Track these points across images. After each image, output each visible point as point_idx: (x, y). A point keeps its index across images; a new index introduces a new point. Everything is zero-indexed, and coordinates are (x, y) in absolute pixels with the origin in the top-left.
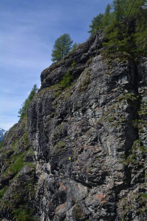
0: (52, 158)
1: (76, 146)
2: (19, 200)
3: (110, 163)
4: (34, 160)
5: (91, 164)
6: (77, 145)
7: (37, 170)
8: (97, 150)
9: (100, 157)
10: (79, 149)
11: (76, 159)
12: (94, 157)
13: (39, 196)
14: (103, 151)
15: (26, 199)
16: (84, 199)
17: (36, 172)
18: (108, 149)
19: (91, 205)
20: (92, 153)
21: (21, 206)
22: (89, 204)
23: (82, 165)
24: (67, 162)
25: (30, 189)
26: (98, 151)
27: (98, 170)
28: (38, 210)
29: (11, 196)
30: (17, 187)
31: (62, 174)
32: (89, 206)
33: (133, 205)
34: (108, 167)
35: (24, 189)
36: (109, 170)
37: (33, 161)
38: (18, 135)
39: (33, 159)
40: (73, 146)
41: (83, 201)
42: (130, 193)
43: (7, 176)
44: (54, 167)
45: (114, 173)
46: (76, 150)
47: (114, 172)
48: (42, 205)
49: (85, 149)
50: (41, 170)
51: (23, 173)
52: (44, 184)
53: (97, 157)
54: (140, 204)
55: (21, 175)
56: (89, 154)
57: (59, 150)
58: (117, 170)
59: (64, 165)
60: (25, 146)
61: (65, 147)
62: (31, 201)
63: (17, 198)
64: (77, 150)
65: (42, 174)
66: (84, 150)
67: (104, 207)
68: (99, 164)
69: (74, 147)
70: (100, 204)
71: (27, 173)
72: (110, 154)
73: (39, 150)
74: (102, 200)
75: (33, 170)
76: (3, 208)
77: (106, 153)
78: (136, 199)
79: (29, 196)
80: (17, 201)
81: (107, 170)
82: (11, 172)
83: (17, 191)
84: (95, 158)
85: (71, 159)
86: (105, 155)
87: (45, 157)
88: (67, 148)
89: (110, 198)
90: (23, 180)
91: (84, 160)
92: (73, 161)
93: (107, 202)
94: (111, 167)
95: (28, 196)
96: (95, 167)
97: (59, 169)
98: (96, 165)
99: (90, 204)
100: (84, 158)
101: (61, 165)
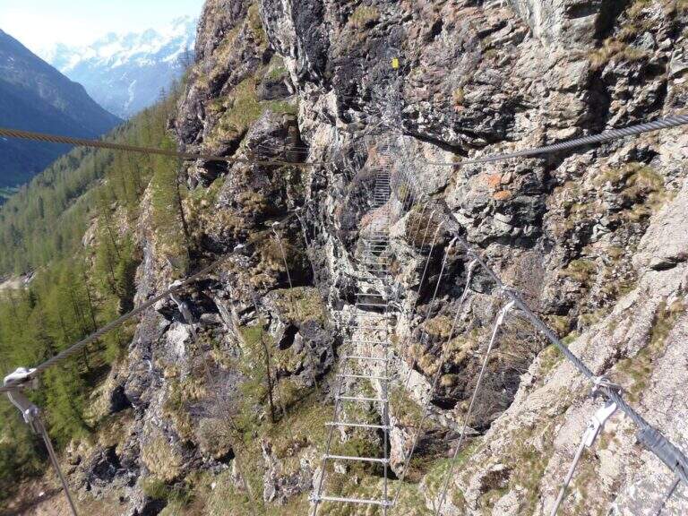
0: (337, 68)
1: (414, 16)
2: (260, 207)
3: (534, 65)
4: (290, 89)
5: (467, 73)
6: (418, 11)
7: (302, 121)
8: (492, 20)
9: (500, 44)
10: (426, 26)
11: (417, 63)
12: (479, 47)
13: (314, 193)
14: (511, 23)
16: (442, 190)
17: (301, 128)
18: (531, 14)
19: (463, 206)
20: (473, 34)
22: (455, 204)
23: (435, 82)
24: (387, 77)
26: (495, 26)
27: (492, 94)
28: (317, 232)
29: (238, 198)
31: (375, 119)
32: (457, 208)
33: (599, 201)
34: (527, 81)
35: (271, 178)
36: (530, 89)
37: (288, 94)
38: (231, 18)
39: (286, 88)
40: (406, 14)
41: (440, 195)
42: (596, 165)
44: (348, 98)
45: (548, 100)
46: (414, 31)
47: (547, 95)
48: (325, 217)
49: (446, 21)
50: (314, 119)
52: (324, 160)
53: (490, 48)
54: (625, 197)
55: (256, 137)
56: (460, 41)
57: (360, 36)
58: (559, 87)
59: (376, 88)
60: (257, 49)
61: (378, 22)
64: (419, 30)
65: (318, 129)
66: (443, 27)
67: (501, 210)
68: (497, 71)
69: (410, 18)
70: (492, 202)
72: (538, 31)
73: (299, 53)
74: (497, 191)
76: (222, 230)
77: (522, 29)
78: (613, 184)
80: (255, 211)
81: (521, 92)
84: (483, 52)
85: (401, 67)
86: (518, 39)
87: (318, 73)
88: (385, 27)
89: (523, 182)
90: (264, 154)
91: (442, 63)
92: (408, 70)
93: (514, 197)
94: (538, 79)
95: (285, 197)
96: (480, 84)
97: (363, 105)
98: (483, 78)
99: (459, 203)
100: (442, 57)
101: (369, 90)
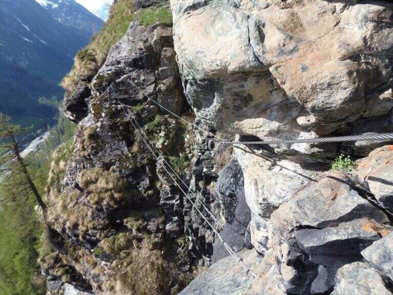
15: (148, 189)
21: (131, 223)
25: (160, 143)
30: (94, 136)
43: (75, 82)
51: (119, 63)
62: (174, 201)
71: (135, 60)
75: (162, 41)
79: (160, 176)
82: (83, 63)
83: (100, 154)
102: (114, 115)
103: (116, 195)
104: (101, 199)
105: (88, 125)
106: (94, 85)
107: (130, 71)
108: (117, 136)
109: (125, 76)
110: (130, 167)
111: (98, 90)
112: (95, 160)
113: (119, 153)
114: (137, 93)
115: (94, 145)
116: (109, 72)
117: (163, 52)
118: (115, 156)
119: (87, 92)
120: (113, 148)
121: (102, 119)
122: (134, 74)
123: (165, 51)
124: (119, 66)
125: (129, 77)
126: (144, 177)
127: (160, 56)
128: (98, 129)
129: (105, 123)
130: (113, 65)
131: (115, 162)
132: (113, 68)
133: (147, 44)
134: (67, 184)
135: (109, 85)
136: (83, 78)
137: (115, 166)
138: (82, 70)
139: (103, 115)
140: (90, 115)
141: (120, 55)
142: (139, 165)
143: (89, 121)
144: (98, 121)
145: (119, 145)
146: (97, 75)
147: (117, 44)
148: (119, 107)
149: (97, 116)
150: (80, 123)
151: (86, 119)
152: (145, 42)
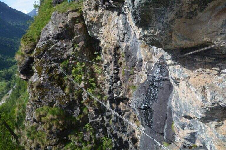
15: (80, 114)
21: (72, 138)
25: (82, 84)
30: (40, 87)
43: (23, 55)
51: (48, 38)
62: (98, 119)
63: (52, 120)
71: (59, 35)
75: (74, 20)
79: (86, 105)
82: (26, 43)
83: (46, 97)
102: (50, 71)
103: (60, 122)
104: (51, 126)
105: (35, 80)
106: (35, 54)
107: (56, 42)
108: (55, 84)
109: (54, 45)
110: (66, 102)
111: (38, 58)
112: (43, 101)
113: (58, 94)
114: (63, 55)
115: (41, 92)
116: (43, 45)
117: (75, 27)
118: (55, 97)
119: (31, 60)
120: (54, 92)
121: (43, 75)
122: (59, 43)
123: (76, 26)
124: (49, 40)
125: (56, 46)
126: (76, 107)
127: (74, 30)
128: (42, 82)
129: (45, 77)
130: (45, 40)
131: (56, 101)
132: (45, 42)
133: (65, 24)
134: (28, 120)
135: (44, 53)
136: (27, 52)
137: (56, 104)
138: (26, 47)
139: (43, 72)
140: (35, 74)
141: (49, 33)
142: (71, 100)
143: (35, 78)
144: (41, 77)
145: (56, 90)
146: (36, 48)
147: (46, 27)
148: (53, 65)
149: (40, 74)
150: (30, 80)
151: (33, 77)
152: (63, 23)
